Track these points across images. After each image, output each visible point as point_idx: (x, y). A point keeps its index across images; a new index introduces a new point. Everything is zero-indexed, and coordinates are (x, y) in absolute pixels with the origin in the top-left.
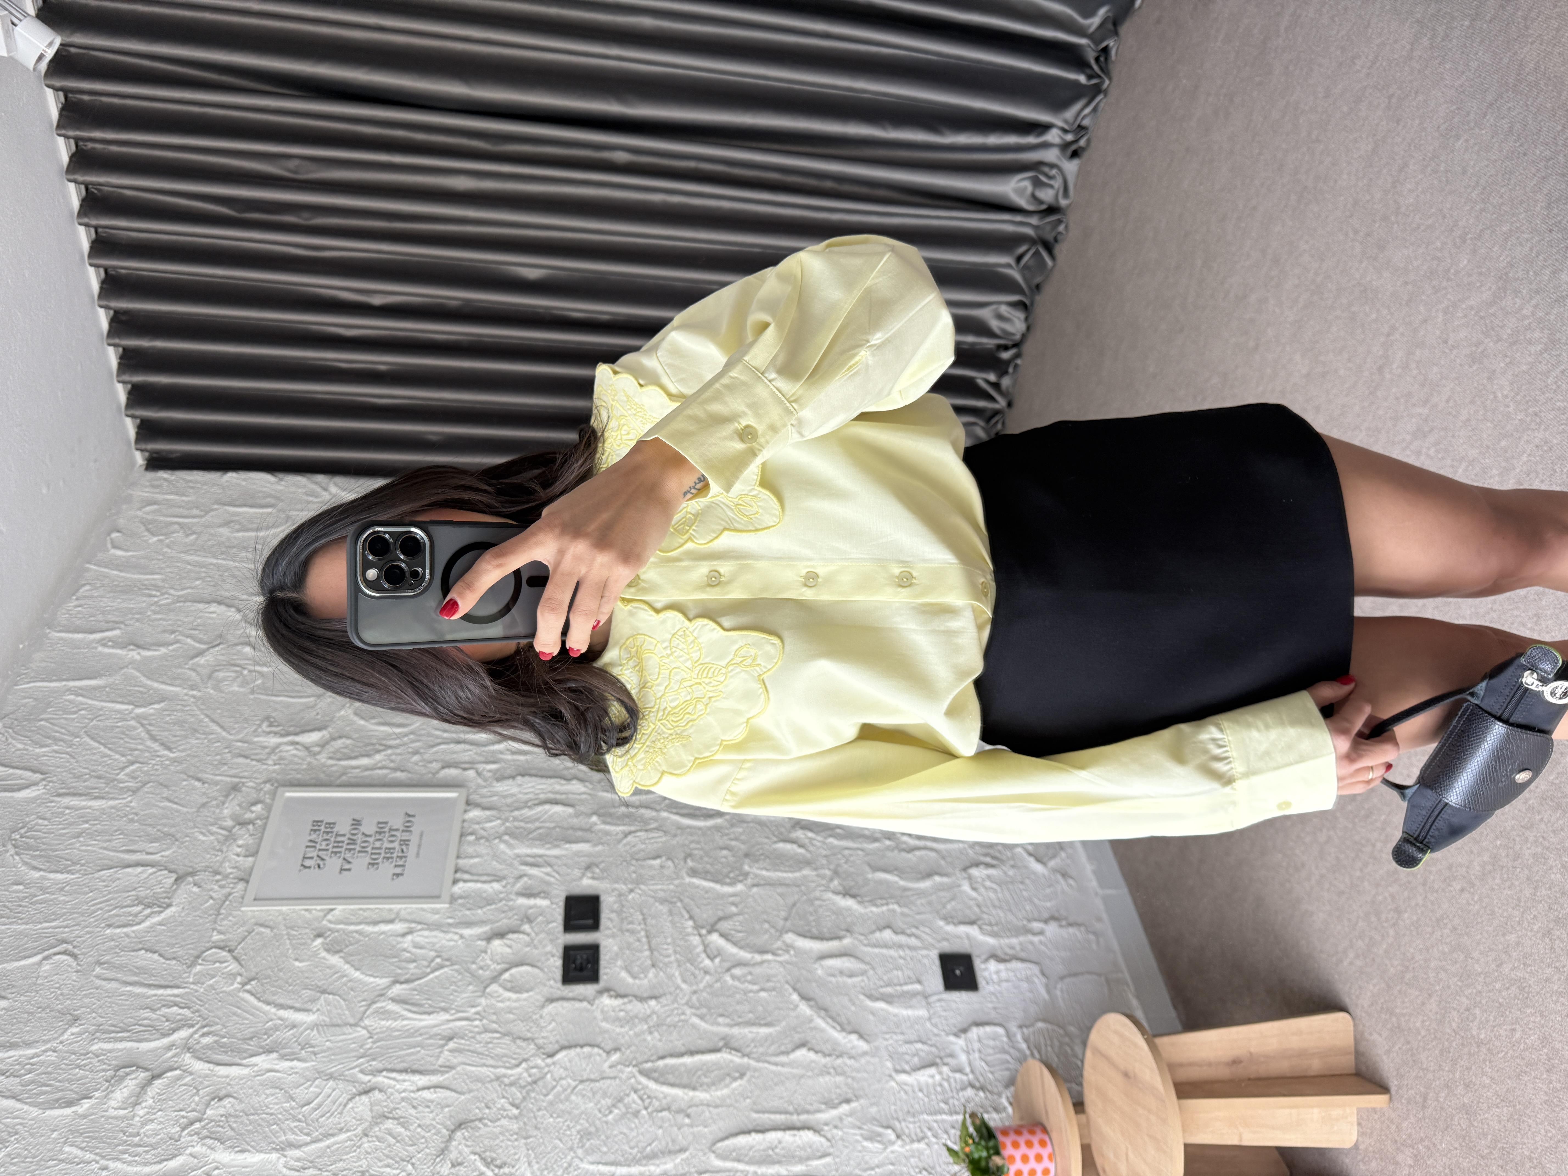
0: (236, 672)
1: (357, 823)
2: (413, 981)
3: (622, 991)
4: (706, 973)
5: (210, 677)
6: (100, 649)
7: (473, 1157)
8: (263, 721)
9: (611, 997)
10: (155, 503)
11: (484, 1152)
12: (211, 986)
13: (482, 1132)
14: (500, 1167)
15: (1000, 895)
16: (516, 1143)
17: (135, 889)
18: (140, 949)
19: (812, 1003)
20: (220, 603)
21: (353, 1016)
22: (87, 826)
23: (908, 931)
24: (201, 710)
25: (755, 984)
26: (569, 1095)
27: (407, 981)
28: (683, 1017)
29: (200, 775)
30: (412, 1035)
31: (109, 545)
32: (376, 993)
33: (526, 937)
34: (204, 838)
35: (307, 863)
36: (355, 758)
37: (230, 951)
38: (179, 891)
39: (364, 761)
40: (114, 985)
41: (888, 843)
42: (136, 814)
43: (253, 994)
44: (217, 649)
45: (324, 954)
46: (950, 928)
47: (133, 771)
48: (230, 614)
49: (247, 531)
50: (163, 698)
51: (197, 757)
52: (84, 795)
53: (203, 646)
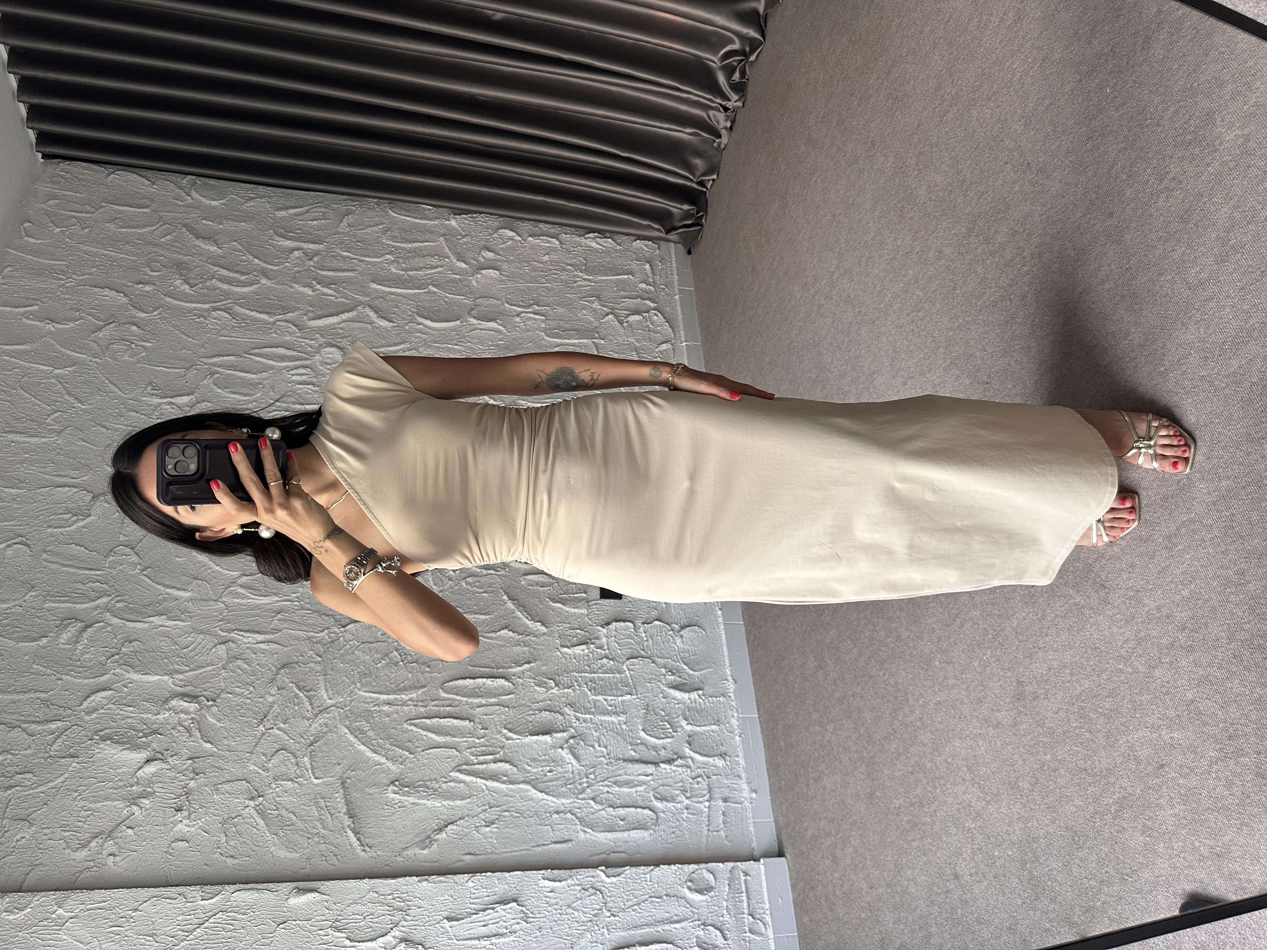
0: (126, 345)
2: (254, 574)
5: (107, 348)
6: (24, 320)
7: (291, 685)
8: (147, 385)
10: (56, 197)
11: (299, 682)
12: (121, 570)
13: (297, 670)
14: (308, 691)
16: (319, 678)
17: (65, 502)
18: (72, 544)
19: (516, 602)
20: (111, 289)
21: (215, 595)
22: (27, 455)
24: (103, 374)
25: (479, 590)
26: (354, 651)
27: (251, 575)
29: (104, 424)
30: (253, 609)
31: (23, 233)
32: (230, 581)
37: (132, 548)
38: (95, 506)
40: (56, 566)
42: (61, 449)
43: (149, 578)
44: (112, 326)
47: (57, 418)
48: (119, 298)
49: (129, 227)
50: (74, 363)
51: (102, 409)
52: (23, 433)
53: (100, 323)
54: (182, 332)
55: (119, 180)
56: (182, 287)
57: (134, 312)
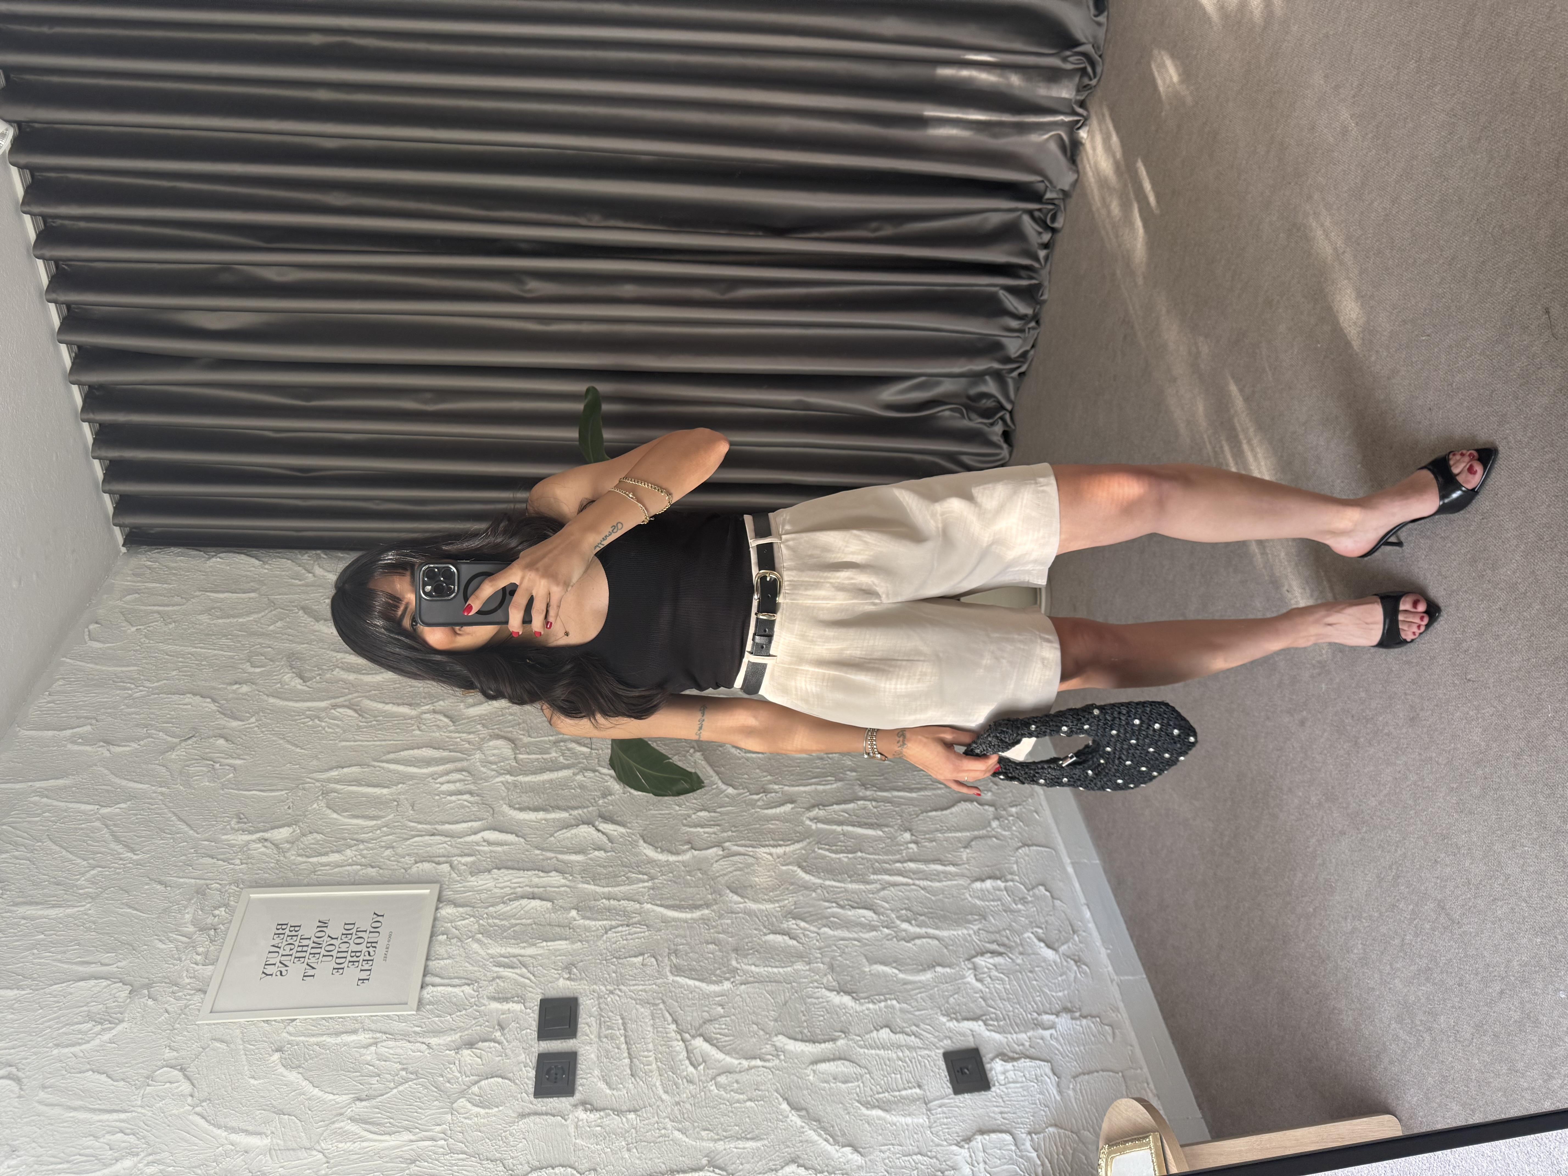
0: (207, 766)
1: (323, 924)
2: (375, 1097)
3: (599, 1103)
4: (690, 1082)
5: (181, 773)
6: (70, 746)
8: (233, 818)
9: (586, 1110)
10: (136, 592)
12: (160, 1108)
15: (1008, 987)
17: (87, 1004)
18: (88, 1071)
19: (803, 1113)
20: (195, 694)
21: (310, 1139)
22: (42, 936)
23: (908, 1030)
24: (169, 808)
25: (743, 1093)
27: (368, 1098)
28: (663, 1131)
29: (162, 878)
30: (372, 1158)
31: (87, 637)
32: (335, 1112)
33: (497, 1045)
34: (164, 946)
35: (270, 969)
36: (326, 854)
37: (182, 1070)
38: (133, 1006)
39: (335, 857)
40: (57, 1111)
41: (886, 931)
42: (93, 922)
43: (203, 1117)
44: (190, 742)
45: (282, 1070)
46: (952, 1024)
47: (94, 876)
48: (205, 705)
49: (228, 618)
50: (131, 796)
51: (162, 858)
52: (41, 904)
53: (174, 740)
54: (288, 741)
55: (222, 563)
56: (293, 684)
57: (223, 721)
